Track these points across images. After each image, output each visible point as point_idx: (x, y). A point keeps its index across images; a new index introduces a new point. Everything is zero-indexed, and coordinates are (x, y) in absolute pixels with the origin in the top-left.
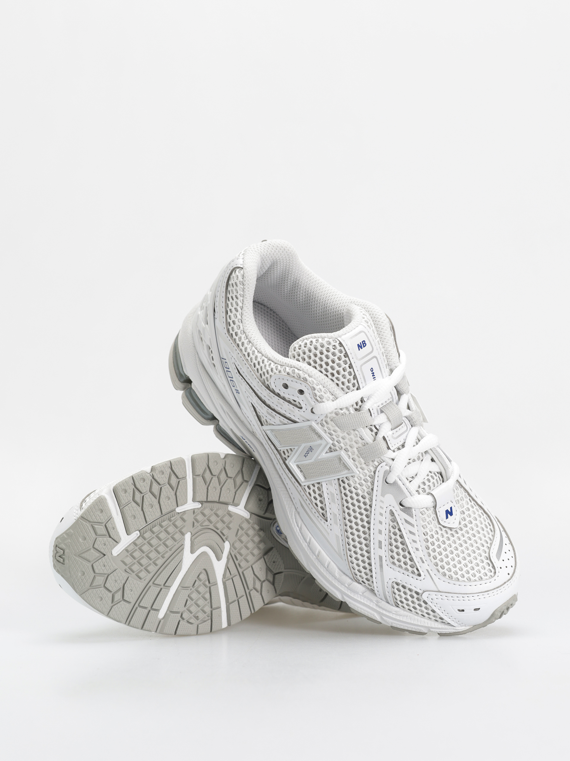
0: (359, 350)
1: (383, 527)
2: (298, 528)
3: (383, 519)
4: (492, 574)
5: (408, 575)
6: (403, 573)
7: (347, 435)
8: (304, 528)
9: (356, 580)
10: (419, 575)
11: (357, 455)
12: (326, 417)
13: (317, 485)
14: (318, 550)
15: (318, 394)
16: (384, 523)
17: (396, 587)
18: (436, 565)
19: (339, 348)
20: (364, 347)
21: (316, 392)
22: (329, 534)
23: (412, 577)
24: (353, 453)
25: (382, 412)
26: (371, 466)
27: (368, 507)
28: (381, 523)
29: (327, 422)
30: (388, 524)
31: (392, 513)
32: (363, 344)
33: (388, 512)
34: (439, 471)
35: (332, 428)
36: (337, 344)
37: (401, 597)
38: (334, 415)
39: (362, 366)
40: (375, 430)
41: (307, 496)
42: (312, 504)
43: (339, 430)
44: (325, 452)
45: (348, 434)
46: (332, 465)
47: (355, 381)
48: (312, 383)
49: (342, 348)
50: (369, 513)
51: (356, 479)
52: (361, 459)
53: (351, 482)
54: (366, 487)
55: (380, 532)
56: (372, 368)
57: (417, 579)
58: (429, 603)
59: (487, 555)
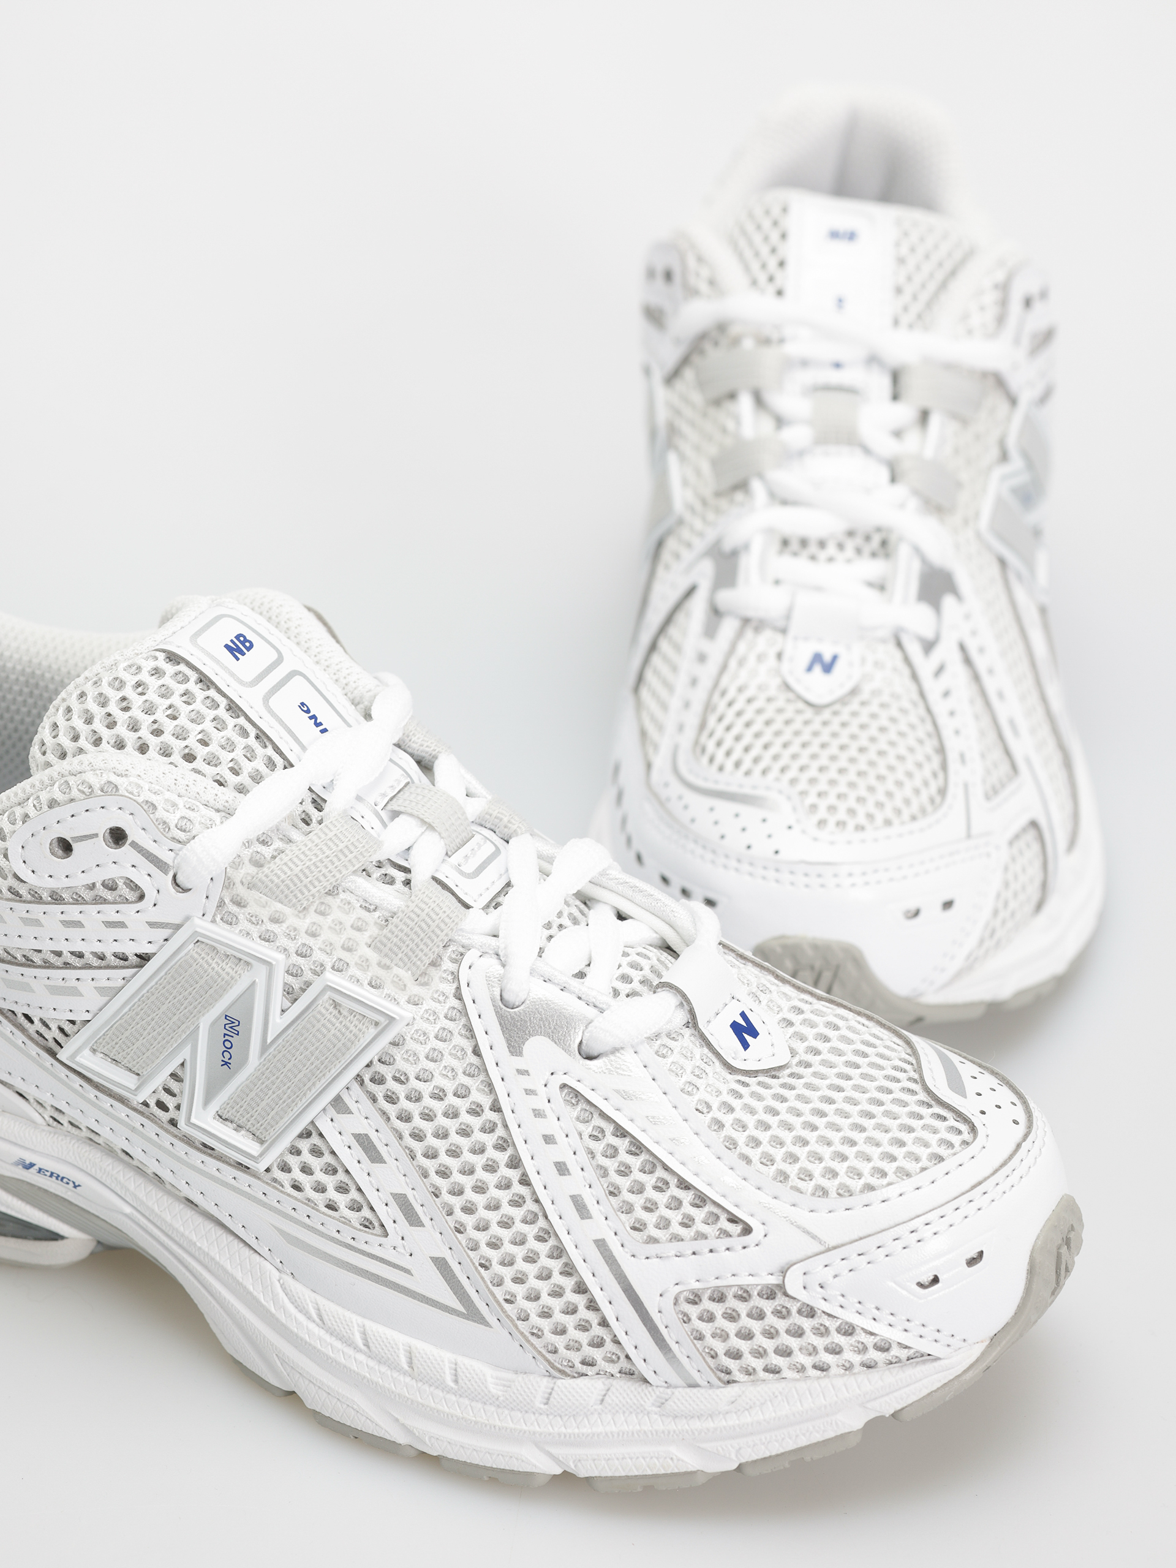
0: (238, 659)
1: (562, 1151)
2: (312, 1326)
3: (550, 1126)
4: (966, 1136)
5: (711, 1251)
6: (694, 1253)
7: (321, 918)
8: (330, 1308)
9: (560, 1371)
10: (747, 1230)
11: (379, 964)
12: (228, 884)
13: (304, 1145)
14: (401, 1347)
15: (173, 819)
16: (560, 1137)
17: (693, 1311)
18: (783, 1177)
19: (170, 669)
20: (249, 649)
21: (161, 813)
22: (408, 1271)
23: (728, 1249)
24: (364, 964)
25: (395, 814)
26: (436, 979)
27: (489, 1115)
28: (549, 1139)
29: (239, 903)
30: (574, 1136)
31: (574, 1096)
32: (243, 643)
33: (558, 1097)
34: (653, 937)
35: (264, 915)
36: (161, 662)
37: (724, 1336)
38: (248, 869)
39: (266, 699)
40: (400, 876)
41: (289, 1195)
42: (317, 1210)
43: (287, 910)
44: (279, 1011)
45: (322, 914)
46: (320, 1036)
47: (270, 751)
48: (135, 792)
49: (182, 667)
50: (500, 1132)
51: (410, 1045)
52: (396, 970)
53: (401, 1064)
54: (456, 1057)
55: (562, 1169)
56: (303, 704)
57: (744, 1248)
58: (820, 1305)
59: (922, 1096)
